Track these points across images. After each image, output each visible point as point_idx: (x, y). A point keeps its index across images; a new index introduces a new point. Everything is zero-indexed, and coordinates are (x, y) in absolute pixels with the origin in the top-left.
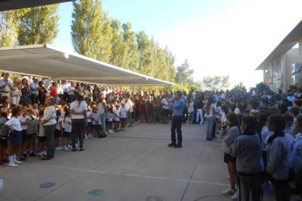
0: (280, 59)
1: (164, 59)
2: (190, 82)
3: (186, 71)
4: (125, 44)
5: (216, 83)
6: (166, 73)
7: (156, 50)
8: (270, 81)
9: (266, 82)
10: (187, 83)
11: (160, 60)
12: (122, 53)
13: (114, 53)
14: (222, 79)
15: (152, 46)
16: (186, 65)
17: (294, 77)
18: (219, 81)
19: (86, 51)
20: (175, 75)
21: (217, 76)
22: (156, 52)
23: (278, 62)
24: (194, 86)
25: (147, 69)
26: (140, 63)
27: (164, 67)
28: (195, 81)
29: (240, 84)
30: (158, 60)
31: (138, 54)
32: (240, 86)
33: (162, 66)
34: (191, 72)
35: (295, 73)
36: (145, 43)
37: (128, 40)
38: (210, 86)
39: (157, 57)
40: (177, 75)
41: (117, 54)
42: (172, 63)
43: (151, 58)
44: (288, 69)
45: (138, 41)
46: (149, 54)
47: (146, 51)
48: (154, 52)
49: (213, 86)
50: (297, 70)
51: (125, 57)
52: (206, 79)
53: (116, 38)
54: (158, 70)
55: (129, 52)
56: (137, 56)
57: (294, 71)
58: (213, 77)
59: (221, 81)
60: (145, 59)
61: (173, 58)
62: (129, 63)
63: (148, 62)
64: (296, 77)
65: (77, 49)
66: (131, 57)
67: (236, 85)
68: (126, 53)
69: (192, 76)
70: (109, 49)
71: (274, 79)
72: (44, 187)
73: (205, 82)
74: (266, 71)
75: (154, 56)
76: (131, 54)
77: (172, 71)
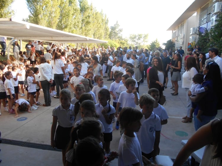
0: (184, 24)
1: (100, 21)
2: (120, 38)
3: (117, 30)
4: (70, 8)
5: (139, 39)
6: (102, 31)
7: (94, 13)
8: (176, 39)
9: (173, 40)
10: (118, 39)
11: (98, 21)
12: (68, 15)
13: (61, 15)
14: (143, 36)
15: (91, 10)
16: (117, 25)
17: (191, 37)
18: (141, 37)
19: (39, 14)
20: (109, 33)
21: (140, 34)
22: (95, 15)
23: (182, 26)
24: (123, 41)
25: (87, 28)
26: (82, 24)
27: (100, 27)
28: (123, 38)
29: (156, 40)
30: (96, 21)
31: (80, 17)
32: (155, 41)
33: (99, 26)
34: (121, 31)
35: (193, 34)
36: (86, 7)
37: (73, 4)
38: (135, 41)
39: (95, 18)
40: (110, 32)
41: (64, 17)
42: (106, 23)
43: (91, 20)
44: (188, 31)
45: (80, 5)
46: (89, 17)
47: (87, 14)
48: (93, 14)
49: (137, 41)
50: (193, 33)
51: (70, 19)
52: (132, 36)
53: (63, 3)
54: (96, 29)
55: (73, 15)
56: (80, 18)
57: (191, 33)
58: (137, 35)
59: (143, 38)
60: (86, 21)
61: (107, 19)
62: (73, 23)
63: (88, 23)
64: (193, 38)
65: (32, 13)
66: (75, 19)
67: (153, 41)
68: (71, 15)
69: (121, 33)
70: (58, 12)
71: (179, 38)
72: (20, 121)
73: (131, 38)
74: (174, 31)
75: (93, 18)
76: (75, 16)
77: (106, 29)
